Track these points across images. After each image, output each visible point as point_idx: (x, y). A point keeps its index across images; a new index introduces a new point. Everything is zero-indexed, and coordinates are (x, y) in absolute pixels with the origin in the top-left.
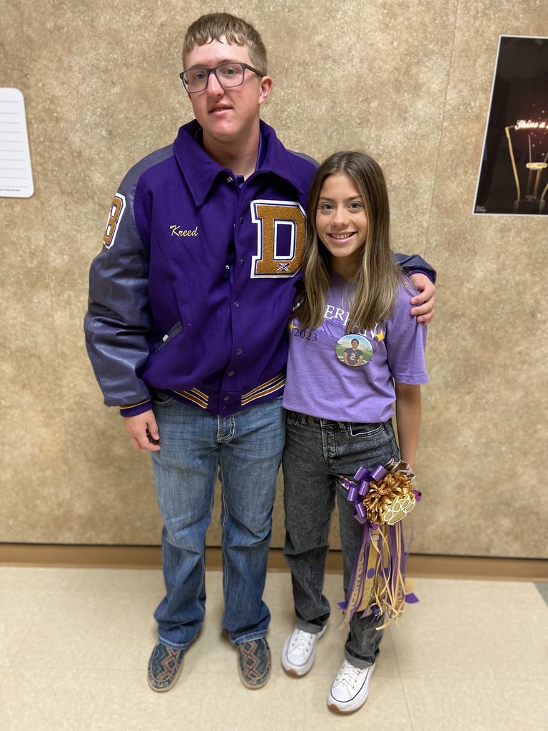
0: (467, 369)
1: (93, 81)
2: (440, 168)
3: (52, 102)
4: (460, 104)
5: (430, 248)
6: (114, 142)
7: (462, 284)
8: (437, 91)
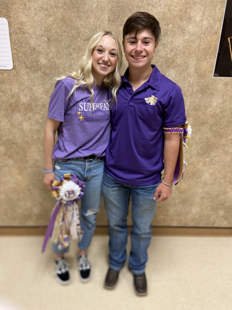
0: (208, 146)
1: (41, 14)
2: (199, 56)
3: (21, 24)
4: (209, 27)
5: (193, 93)
6: (50, 43)
7: (207, 109)
8: (199, 21)
